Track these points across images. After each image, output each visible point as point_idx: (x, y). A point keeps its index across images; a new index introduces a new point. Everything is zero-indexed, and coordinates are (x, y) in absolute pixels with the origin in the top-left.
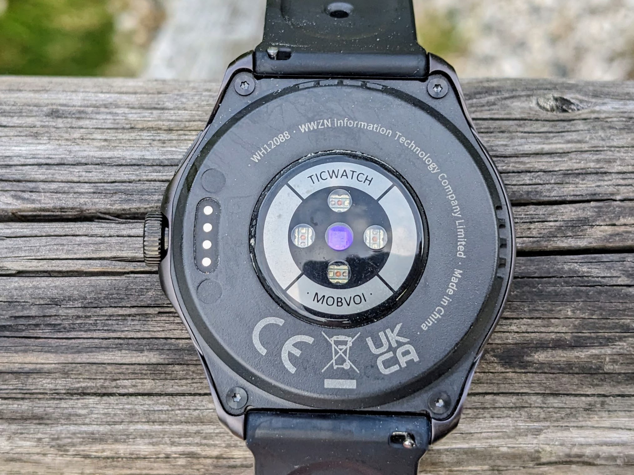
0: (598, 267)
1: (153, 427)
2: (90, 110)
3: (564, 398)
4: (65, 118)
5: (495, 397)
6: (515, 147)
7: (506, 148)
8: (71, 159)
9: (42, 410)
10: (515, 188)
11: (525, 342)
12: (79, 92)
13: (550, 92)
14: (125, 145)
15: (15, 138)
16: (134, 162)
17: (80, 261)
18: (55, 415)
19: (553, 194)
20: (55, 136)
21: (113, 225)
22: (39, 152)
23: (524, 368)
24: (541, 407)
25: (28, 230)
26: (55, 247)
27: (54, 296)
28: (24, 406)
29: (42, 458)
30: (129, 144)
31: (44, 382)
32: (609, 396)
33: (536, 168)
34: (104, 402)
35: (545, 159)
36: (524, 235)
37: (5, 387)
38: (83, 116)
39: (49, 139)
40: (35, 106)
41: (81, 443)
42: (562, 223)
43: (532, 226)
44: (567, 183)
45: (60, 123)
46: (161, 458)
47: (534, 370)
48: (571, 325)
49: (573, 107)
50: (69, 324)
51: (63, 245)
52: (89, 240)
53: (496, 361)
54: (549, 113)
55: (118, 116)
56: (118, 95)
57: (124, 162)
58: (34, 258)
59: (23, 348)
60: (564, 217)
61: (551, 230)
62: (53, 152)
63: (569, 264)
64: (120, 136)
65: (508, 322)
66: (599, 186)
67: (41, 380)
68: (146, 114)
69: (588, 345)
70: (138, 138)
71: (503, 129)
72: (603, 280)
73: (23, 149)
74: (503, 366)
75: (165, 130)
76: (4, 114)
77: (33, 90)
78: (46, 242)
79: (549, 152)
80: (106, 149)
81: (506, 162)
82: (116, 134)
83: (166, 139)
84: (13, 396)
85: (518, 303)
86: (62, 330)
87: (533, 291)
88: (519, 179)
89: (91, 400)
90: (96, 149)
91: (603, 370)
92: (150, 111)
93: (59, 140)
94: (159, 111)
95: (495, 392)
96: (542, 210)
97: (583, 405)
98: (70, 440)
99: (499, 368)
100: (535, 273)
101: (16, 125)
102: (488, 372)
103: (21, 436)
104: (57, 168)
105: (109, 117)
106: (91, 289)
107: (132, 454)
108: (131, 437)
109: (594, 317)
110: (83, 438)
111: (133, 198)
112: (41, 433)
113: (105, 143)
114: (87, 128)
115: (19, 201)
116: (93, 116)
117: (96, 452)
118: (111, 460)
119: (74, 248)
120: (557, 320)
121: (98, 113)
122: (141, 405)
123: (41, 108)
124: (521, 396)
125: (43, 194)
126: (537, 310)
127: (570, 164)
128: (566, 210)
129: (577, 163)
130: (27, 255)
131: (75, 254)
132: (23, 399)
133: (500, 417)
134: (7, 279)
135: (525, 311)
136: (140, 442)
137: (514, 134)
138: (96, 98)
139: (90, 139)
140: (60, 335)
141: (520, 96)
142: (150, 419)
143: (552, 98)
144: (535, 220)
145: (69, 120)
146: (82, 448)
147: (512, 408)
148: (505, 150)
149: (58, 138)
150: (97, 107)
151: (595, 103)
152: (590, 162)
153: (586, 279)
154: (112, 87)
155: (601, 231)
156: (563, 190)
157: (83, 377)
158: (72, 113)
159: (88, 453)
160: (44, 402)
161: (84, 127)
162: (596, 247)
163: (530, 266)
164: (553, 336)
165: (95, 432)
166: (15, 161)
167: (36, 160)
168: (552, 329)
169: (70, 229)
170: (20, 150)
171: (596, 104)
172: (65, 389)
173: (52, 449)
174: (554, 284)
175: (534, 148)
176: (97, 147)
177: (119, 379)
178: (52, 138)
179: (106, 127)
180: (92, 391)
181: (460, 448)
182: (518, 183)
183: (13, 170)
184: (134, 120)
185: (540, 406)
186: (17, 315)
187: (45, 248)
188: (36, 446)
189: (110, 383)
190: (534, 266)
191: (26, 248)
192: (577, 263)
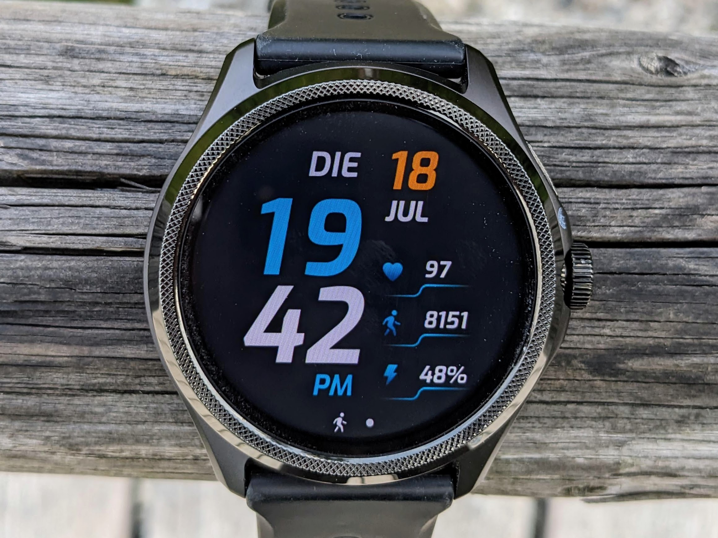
0: (707, 263)
1: (182, 428)
2: (112, 49)
3: (655, 409)
4: (82, 58)
5: (578, 406)
6: (617, 118)
7: (607, 118)
8: (90, 112)
9: (51, 406)
10: (616, 167)
11: (619, 347)
12: (99, 24)
13: (652, 49)
14: (155, 97)
15: (22, 82)
16: (166, 118)
17: (100, 238)
18: (67, 413)
19: (660, 175)
20: (70, 82)
21: (140, 195)
22: (51, 101)
23: (615, 376)
24: (628, 418)
25: (37, 197)
26: (70, 220)
27: (68, 278)
28: (31, 402)
29: (49, 456)
30: (159, 95)
31: (55, 376)
32: (706, 408)
33: (640, 143)
34: (124, 400)
35: (652, 133)
36: (625, 224)
37: (8, 380)
38: (104, 56)
39: (63, 85)
40: (46, 42)
41: (96, 443)
42: (668, 211)
43: (635, 213)
44: (675, 163)
45: (76, 64)
46: (189, 459)
47: (626, 379)
48: (672, 330)
49: (678, 69)
50: (86, 312)
51: (79, 217)
52: (111, 213)
53: (583, 368)
54: (654, 76)
55: (146, 58)
56: (147, 31)
57: (154, 118)
58: (43, 232)
59: (30, 338)
60: (671, 204)
61: (656, 219)
62: (68, 102)
63: (675, 259)
64: (149, 84)
65: (602, 324)
66: (711, 168)
67: (50, 373)
68: (181, 58)
69: (690, 352)
70: (171, 87)
71: (603, 94)
72: (711, 279)
73: (32, 96)
74: (591, 373)
75: (203, 79)
76: (9, 50)
77: (43, 21)
78: (59, 214)
79: (656, 125)
80: (132, 101)
81: (606, 135)
82: (144, 82)
83: (205, 90)
84: (17, 390)
85: (614, 303)
86: (77, 318)
87: (631, 290)
88: (620, 156)
89: (109, 397)
90: (120, 100)
91: (703, 380)
92: (184, 54)
93: (74, 86)
94: (195, 55)
95: (578, 400)
96: (646, 194)
97: (676, 417)
98: (83, 439)
99: (587, 376)
100: (635, 268)
101: (22, 65)
102: (573, 380)
103: (26, 433)
104: (73, 123)
105: (135, 59)
106: (113, 271)
107: (156, 455)
108: (155, 437)
109: (698, 321)
110: (99, 437)
111: (165, 163)
112: (50, 431)
113: (132, 93)
114: (109, 73)
115: (26, 162)
116: (117, 57)
117: (113, 452)
118: (130, 460)
119: (93, 221)
120: (656, 324)
121: (122, 54)
122: (169, 404)
123: (53, 44)
124: (608, 405)
125: (55, 153)
126: (635, 312)
127: (680, 141)
128: (674, 195)
129: (687, 139)
130: (36, 228)
131: (94, 229)
132: (28, 394)
133: (581, 428)
134: (11, 257)
135: (621, 312)
136: (165, 443)
137: (615, 101)
138: (120, 34)
139: (112, 87)
140: (75, 324)
141: (619, 54)
142: (178, 419)
143: (656, 58)
144: (638, 206)
145: (87, 61)
146: (97, 448)
147: (595, 418)
148: (605, 120)
149: (73, 84)
150: (121, 46)
151: (703, 65)
152: (702, 139)
153: (693, 277)
154: (138, 19)
155: (711, 222)
156: (670, 171)
157: (101, 372)
158: (91, 52)
159: (104, 453)
160: (54, 398)
161: (106, 70)
162: (705, 239)
163: (630, 260)
164: (651, 342)
165: (113, 431)
166: (22, 111)
167: (47, 110)
168: (650, 333)
169: (88, 199)
170: (28, 98)
171: (704, 67)
172: (79, 385)
173: (62, 448)
174: (656, 283)
175: (639, 120)
176: (122, 98)
177: (144, 376)
178: (66, 84)
179: (132, 72)
180: (111, 388)
181: (531, 458)
182: (620, 161)
183: (19, 123)
184: (166, 65)
185: (627, 416)
186: (22, 299)
187: (57, 221)
188: (44, 445)
189: (132, 380)
190: (635, 260)
191: (34, 220)
192: (682, 258)
